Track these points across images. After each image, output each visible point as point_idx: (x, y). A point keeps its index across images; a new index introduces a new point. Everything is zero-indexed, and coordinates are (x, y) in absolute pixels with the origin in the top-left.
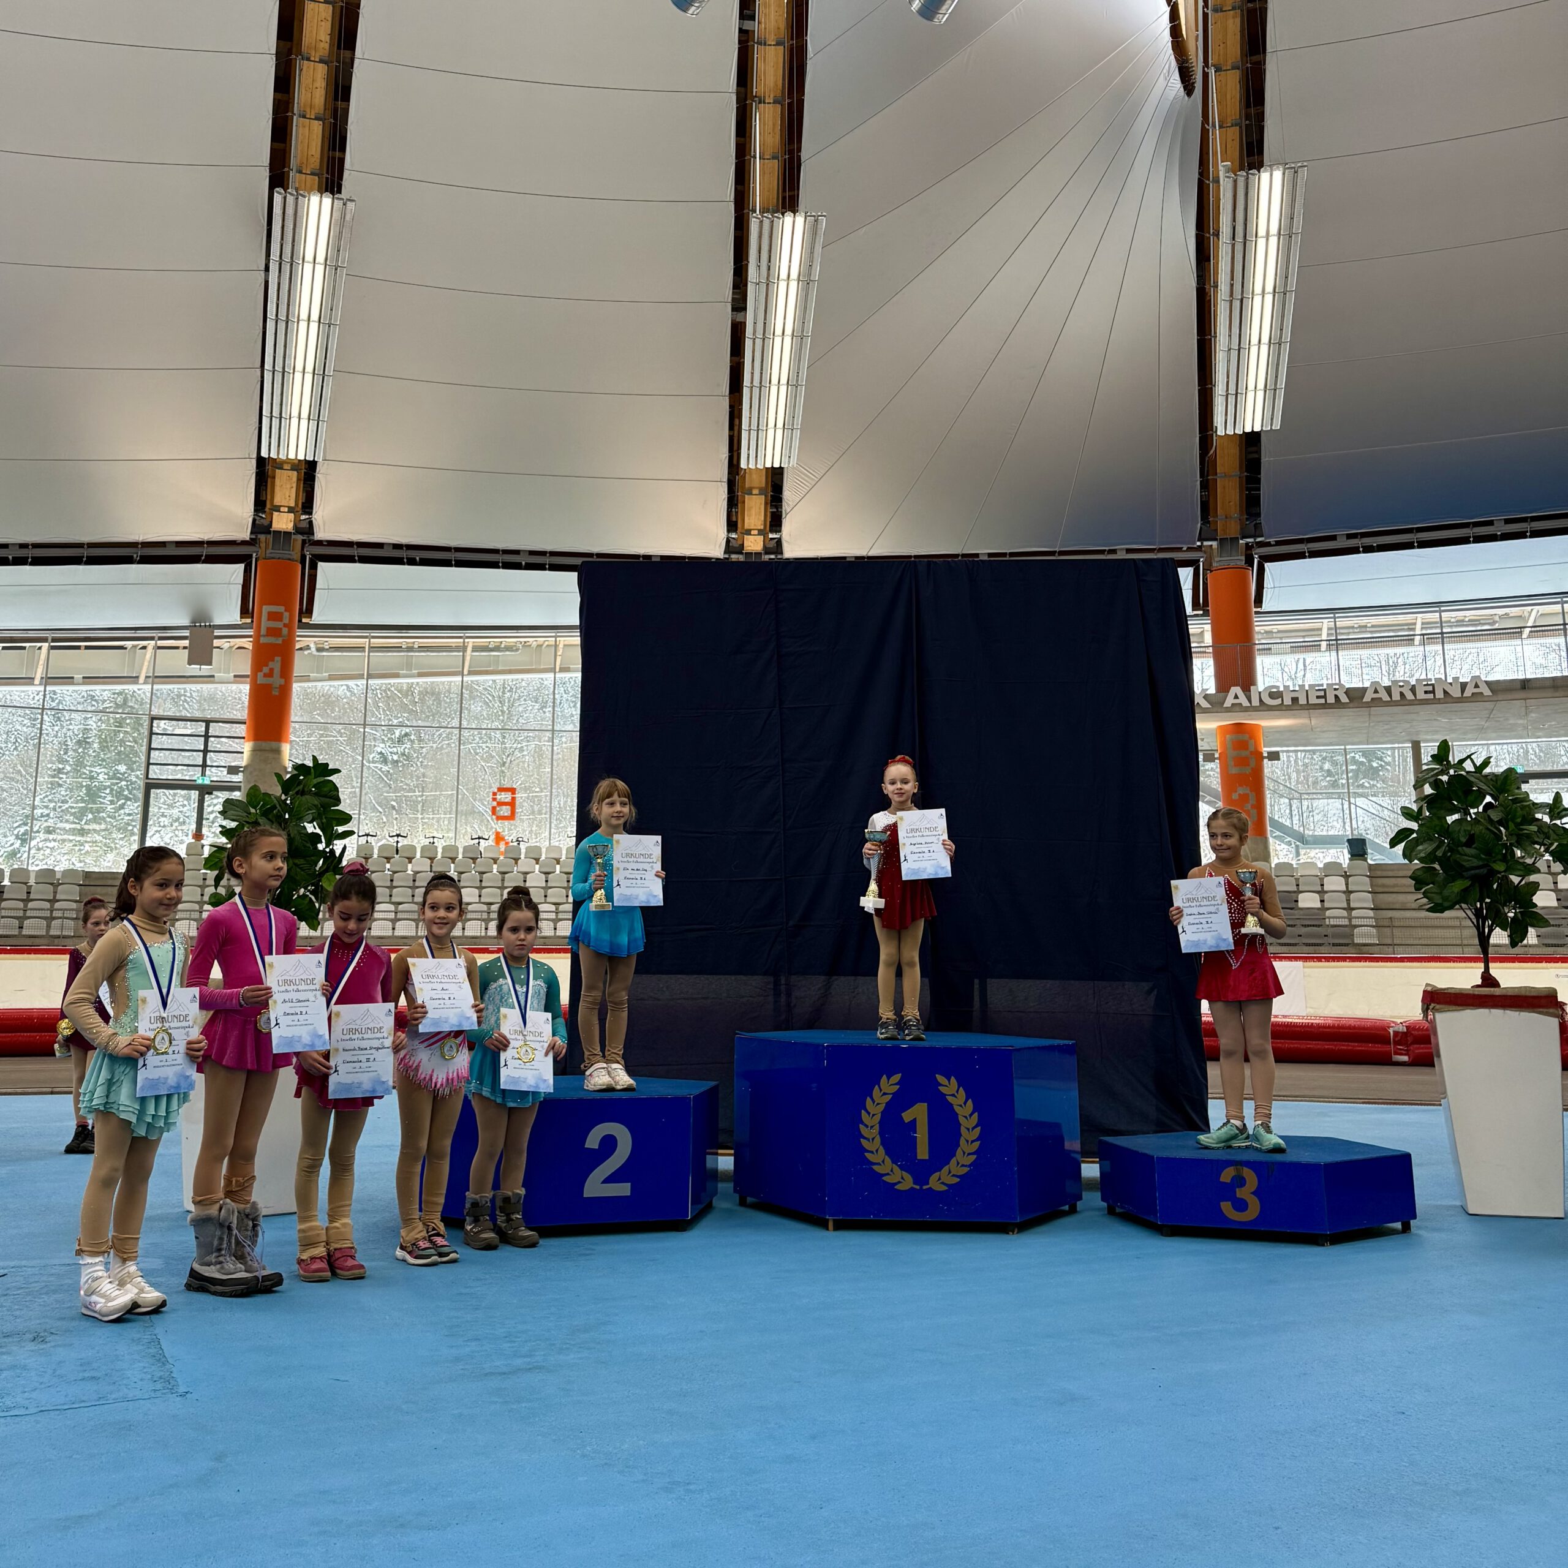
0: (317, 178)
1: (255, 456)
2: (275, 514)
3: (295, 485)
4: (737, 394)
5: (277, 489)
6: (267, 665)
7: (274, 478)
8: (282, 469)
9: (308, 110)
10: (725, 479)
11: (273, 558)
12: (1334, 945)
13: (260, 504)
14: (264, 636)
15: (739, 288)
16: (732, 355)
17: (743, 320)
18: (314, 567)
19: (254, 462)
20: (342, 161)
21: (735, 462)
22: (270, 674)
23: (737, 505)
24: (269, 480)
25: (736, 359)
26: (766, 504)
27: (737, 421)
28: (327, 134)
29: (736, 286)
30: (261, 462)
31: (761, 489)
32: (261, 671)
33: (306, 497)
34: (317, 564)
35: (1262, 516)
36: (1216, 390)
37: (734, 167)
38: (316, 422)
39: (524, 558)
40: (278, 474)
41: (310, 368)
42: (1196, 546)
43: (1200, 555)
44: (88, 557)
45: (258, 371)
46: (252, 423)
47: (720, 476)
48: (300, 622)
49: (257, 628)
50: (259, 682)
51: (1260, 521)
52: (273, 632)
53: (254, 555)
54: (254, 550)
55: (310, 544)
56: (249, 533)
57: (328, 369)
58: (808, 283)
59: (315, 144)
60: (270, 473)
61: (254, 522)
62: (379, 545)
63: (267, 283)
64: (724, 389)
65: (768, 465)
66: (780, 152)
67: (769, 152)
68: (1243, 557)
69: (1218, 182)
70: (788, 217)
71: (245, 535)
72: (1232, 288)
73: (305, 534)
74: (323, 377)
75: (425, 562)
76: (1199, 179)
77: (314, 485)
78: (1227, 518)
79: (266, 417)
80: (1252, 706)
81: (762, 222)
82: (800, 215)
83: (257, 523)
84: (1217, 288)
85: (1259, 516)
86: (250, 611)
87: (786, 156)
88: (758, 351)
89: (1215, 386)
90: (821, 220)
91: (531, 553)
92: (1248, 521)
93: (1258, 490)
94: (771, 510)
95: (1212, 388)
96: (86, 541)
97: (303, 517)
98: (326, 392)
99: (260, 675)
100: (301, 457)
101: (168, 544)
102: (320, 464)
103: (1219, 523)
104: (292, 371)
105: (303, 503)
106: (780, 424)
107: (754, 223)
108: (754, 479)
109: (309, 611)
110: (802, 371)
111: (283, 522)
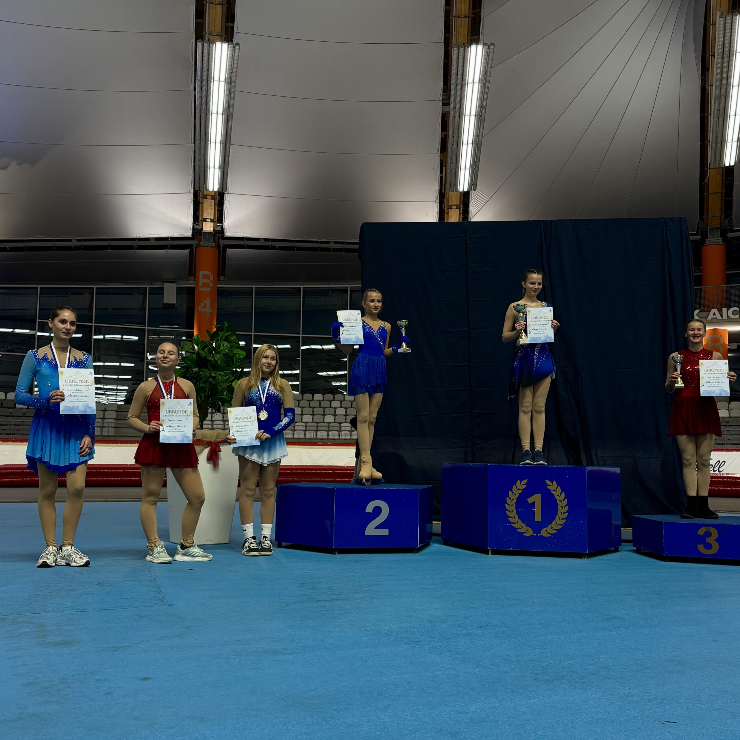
0: (219, 36)
1: (192, 191)
2: (204, 223)
3: (213, 207)
4: (445, 153)
5: (205, 210)
6: (203, 302)
7: (203, 203)
8: (206, 198)
10: (438, 201)
11: (204, 246)
13: (197, 218)
14: (201, 287)
15: (446, 92)
16: (442, 131)
17: (448, 111)
18: (224, 251)
19: (192, 195)
20: (232, 28)
21: (443, 192)
22: (205, 306)
23: (444, 215)
24: (200, 205)
25: (444, 133)
26: (460, 214)
27: (444, 168)
28: (224, 13)
29: (444, 91)
30: (196, 195)
31: (457, 205)
32: (200, 305)
33: (219, 214)
34: (226, 250)
35: (733, 215)
36: (710, 144)
37: (443, 23)
38: (223, 170)
39: (332, 246)
40: (204, 199)
41: (218, 140)
42: (695, 232)
43: (698, 237)
44: (111, 246)
45: (193, 145)
46: (190, 174)
47: (435, 199)
48: (219, 280)
49: (197, 283)
50: (199, 311)
51: (732, 218)
52: (205, 285)
53: (194, 245)
54: (194, 243)
55: (222, 239)
56: (191, 233)
57: (228, 141)
58: (484, 84)
59: (218, 19)
60: (200, 201)
61: (193, 227)
62: (257, 239)
63: (195, 96)
64: (437, 150)
65: (461, 190)
66: (469, 13)
67: (463, 14)
68: (722, 238)
69: (715, 24)
70: (473, 47)
71: (189, 234)
72: (721, 84)
73: (219, 233)
74: (226, 145)
75: (281, 248)
76: (704, 23)
77: (223, 207)
78: (713, 216)
79: (197, 168)
80: (723, 319)
81: (459, 49)
82: (480, 45)
83: (195, 227)
84: (713, 85)
85: (732, 215)
86: (194, 274)
87: (473, 16)
88: (456, 124)
89: (709, 142)
90: (492, 47)
91: (336, 243)
92: (725, 218)
93: (731, 201)
94: (462, 217)
95: (708, 144)
96: (110, 238)
97: (218, 224)
98: (227, 153)
99: (200, 307)
100: (216, 190)
101: (151, 239)
102: (226, 195)
103: (709, 219)
104: (209, 142)
105: (218, 217)
106: (468, 166)
107: (455, 51)
108: (454, 200)
109: (223, 275)
110: (481, 135)
111: (208, 227)
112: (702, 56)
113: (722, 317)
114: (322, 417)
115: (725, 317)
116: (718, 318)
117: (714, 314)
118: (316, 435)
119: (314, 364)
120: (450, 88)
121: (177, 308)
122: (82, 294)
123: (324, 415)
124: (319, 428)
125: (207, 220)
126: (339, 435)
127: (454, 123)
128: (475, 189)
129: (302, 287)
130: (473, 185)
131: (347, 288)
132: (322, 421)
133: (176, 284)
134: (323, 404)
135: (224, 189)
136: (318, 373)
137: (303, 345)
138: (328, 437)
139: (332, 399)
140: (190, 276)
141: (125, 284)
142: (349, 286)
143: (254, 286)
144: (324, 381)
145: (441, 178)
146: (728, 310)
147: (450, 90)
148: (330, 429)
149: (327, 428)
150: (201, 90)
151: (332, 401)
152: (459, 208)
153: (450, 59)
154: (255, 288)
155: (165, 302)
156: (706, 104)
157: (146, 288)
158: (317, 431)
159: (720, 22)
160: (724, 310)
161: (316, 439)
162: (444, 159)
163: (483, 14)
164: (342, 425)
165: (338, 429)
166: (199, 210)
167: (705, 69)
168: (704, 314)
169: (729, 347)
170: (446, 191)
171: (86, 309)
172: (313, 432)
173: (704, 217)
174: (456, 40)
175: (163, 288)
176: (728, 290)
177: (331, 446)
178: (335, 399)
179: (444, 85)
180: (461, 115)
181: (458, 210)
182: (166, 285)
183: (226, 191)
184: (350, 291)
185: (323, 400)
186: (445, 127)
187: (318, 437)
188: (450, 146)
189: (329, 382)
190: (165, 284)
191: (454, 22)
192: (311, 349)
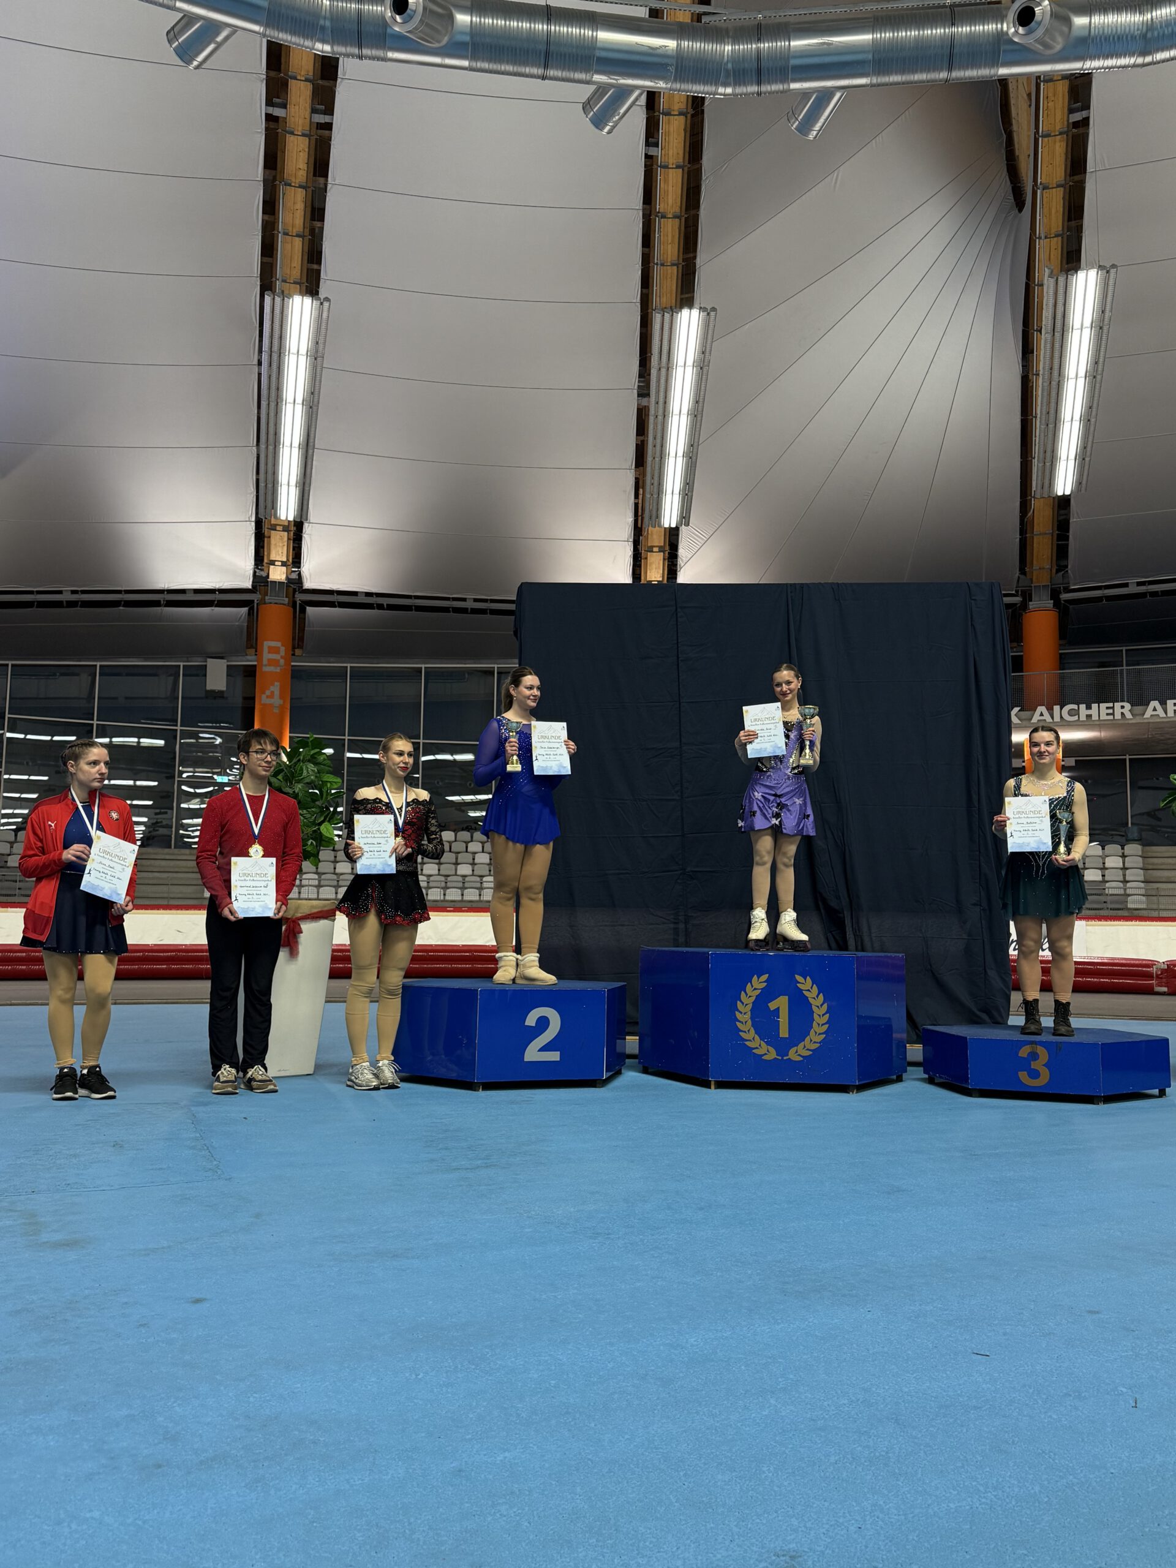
0: (298, 286)
1: (253, 519)
2: (272, 567)
3: (286, 544)
4: (642, 468)
5: (272, 547)
6: (269, 689)
7: (269, 537)
8: (275, 530)
9: (290, 229)
10: (632, 540)
11: (271, 603)
12: (1111, 909)
13: (260, 558)
14: (266, 665)
15: (644, 377)
16: (637, 435)
17: (646, 405)
18: (303, 611)
19: (253, 524)
20: (319, 272)
21: (639, 525)
22: (272, 696)
23: (641, 561)
24: (266, 539)
25: (642, 438)
26: (664, 559)
27: (641, 491)
28: (306, 249)
29: (641, 376)
30: (259, 524)
31: (660, 547)
32: (264, 693)
33: (296, 554)
34: (305, 608)
35: (1069, 567)
36: (1035, 462)
37: (640, 272)
38: (302, 487)
39: (469, 605)
40: (273, 532)
41: (296, 443)
42: (1014, 592)
43: (1017, 599)
44: (125, 601)
45: (255, 449)
46: (250, 492)
47: (627, 537)
48: (293, 655)
49: (260, 660)
50: (262, 702)
51: (1067, 571)
52: (271, 662)
53: (256, 601)
54: (255, 597)
55: (300, 593)
56: (251, 583)
57: (311, 444)
58: (701, 368)
59: (296, 257)
60: (266, 533)
61: (255, 572)
62: (355, 594)
63: (260, 374)
64: (630, 464)
65: (667, 525)
66: (678, 260)
67: (669, 260)
68: (1052, 601)
69: (1042, 285)
70: (685, 312)
71: (248, 584)
72: (1051, 373)
73: (295, 584)
74: (307, 451)
75: (391, 607)
76: (1026, 283)
77: (301, 544)
78: (1040, 569)
79: (262, 485)
80: (1054, 722)
81: (663, 315)
82: (695, 310)
83: (257, 574)
84: (1038, 375)
85: (1067, 566)
86: (254, 645)
87: (683, 264)
88: (659, 427)
89: (1034, 458)
90: (712, 314)
91: (476, 600)
92: (1058, 571)
93: (1067, 545)
94: (668, 565)
95: (1031, 461)
96: (123, 589)
97: (293, 569)
98: (309, 463)
99: (264, 697)
100: (291, 518)
101: (187, 592)
102: (306, 525)
103: (1034, 572)
104: (281, 446)
105: (293, 559)
106: (677, 491)
107: (657, 318)
108: (656, 538)
109: (300, 647)
110: (696, 444)
111: (278, 574)
112: (1023, 331)
113: (1053, 718)
114: (453, 866)
115: (1057, 718)
116: (1047, 721)
117: (1042, 715)
118: (445, 895)
119: (440, 783)
120: (650, 370)
121: (227, 698)
122: (78, 675)
123: (457, 864)
124: (449, 884)
125: (277, 563)
126: (480, 895)
127: (656, 424)
128: (687, 524)
129: (423, 666)
130: (685, 517)
131: (492, 669)
132: (454, 873)
133: (225, 661)
134: (456, 847)
135: (304, 517)
136: (447, 798)
137: (423, 755)
138: (462, 898)
139: (469, 839)
140: (247, 648)
141: (146, 660)
142: (496, 666)
143: (349, 665)
144: (456, 809)
145: (636, 505)
146: (1061, 709)
147: (650, 375)
148: (467, 885)
149: (461, 885)
150: (270, 366)
151: (469, 842)
152: (664, 552)
153: (649, 326)
154: (351, 667)
155: (209, 687)
156: (1029, 400)
157: (179, 666)
158: (445, 888)
159: (1049, 284)
160: (1057, 708)
161: (444, 901)
162: (641, 477)
163: (698, 261)
164: (485, 879)
165: (478, 885)
166: (263, 547)
167: (1027, 350)
168: (1027, 713)
169: (1063, 763)
170: (644, 526)
171: (83, 698)
172: (439, 890)
173: (1027, 569)
174: (658, 299)
175: (206, 666)
176: (1062, 677)
177: (467, 912)
178: (474, 839)
179: (640, 366)
180: (666, 414)
181: (662, 553)
182: (211, 663)
183: (307, 520)
184: (498, 673)
185: (456, 841)
186: (642, 428)
187: (448, 898)
188: (649, 459)
189: (463, 811)
190: (209, 660)
191: (657, 272)
192: (436, 760)
